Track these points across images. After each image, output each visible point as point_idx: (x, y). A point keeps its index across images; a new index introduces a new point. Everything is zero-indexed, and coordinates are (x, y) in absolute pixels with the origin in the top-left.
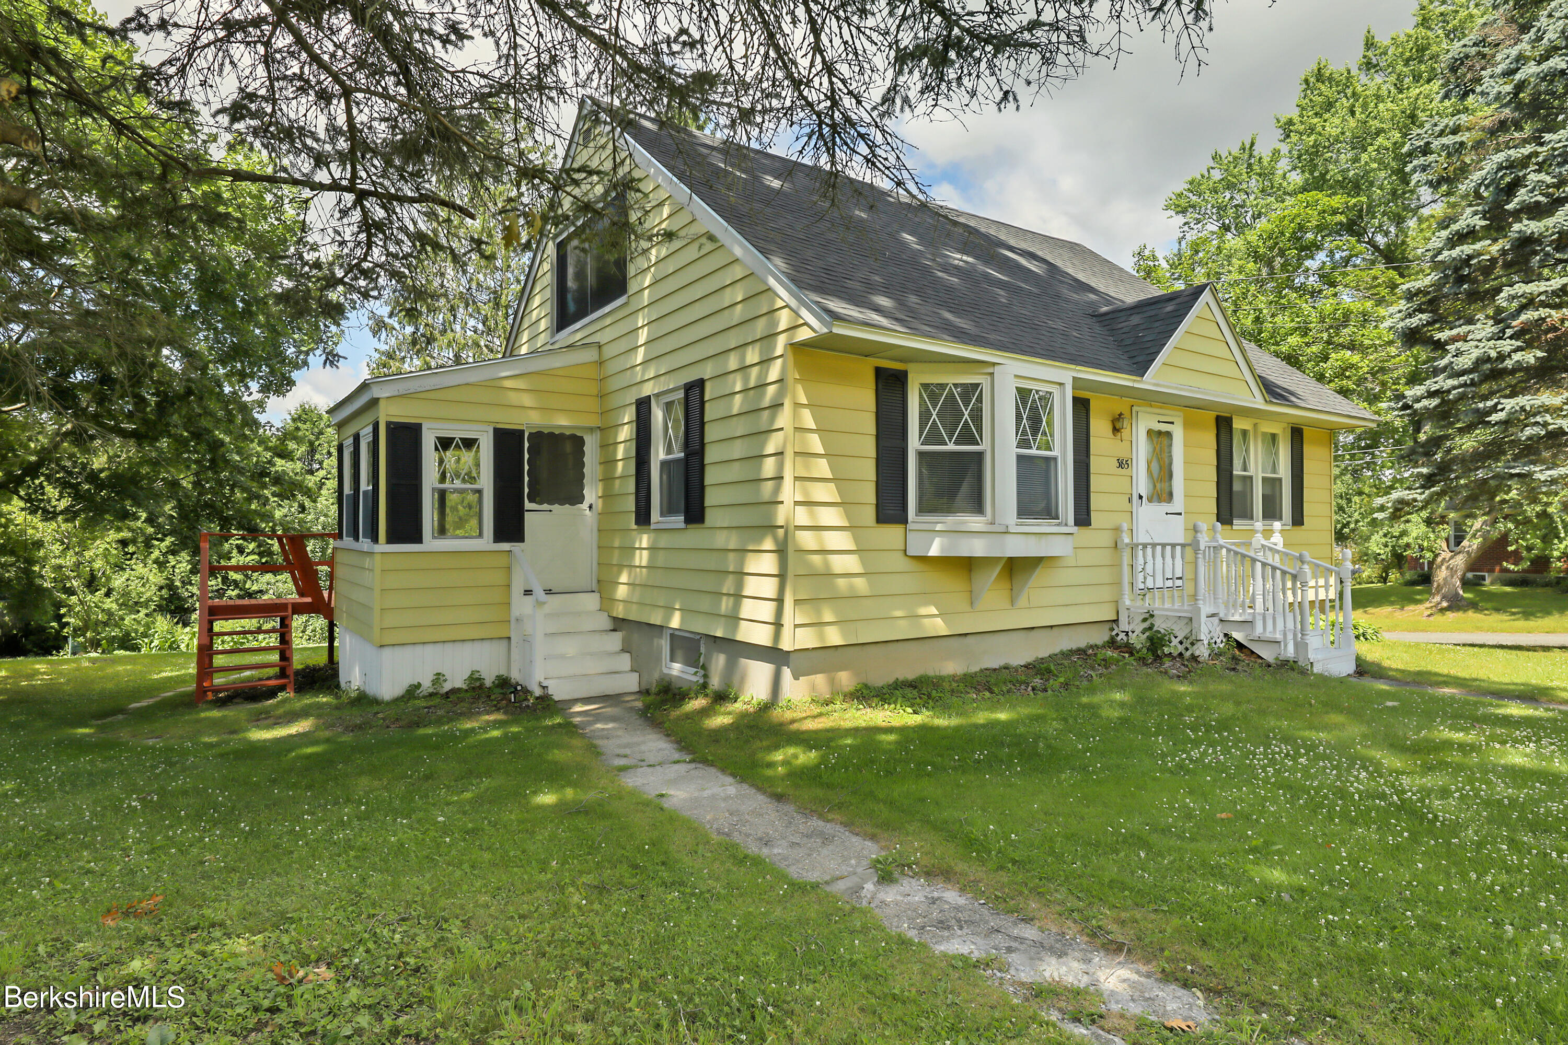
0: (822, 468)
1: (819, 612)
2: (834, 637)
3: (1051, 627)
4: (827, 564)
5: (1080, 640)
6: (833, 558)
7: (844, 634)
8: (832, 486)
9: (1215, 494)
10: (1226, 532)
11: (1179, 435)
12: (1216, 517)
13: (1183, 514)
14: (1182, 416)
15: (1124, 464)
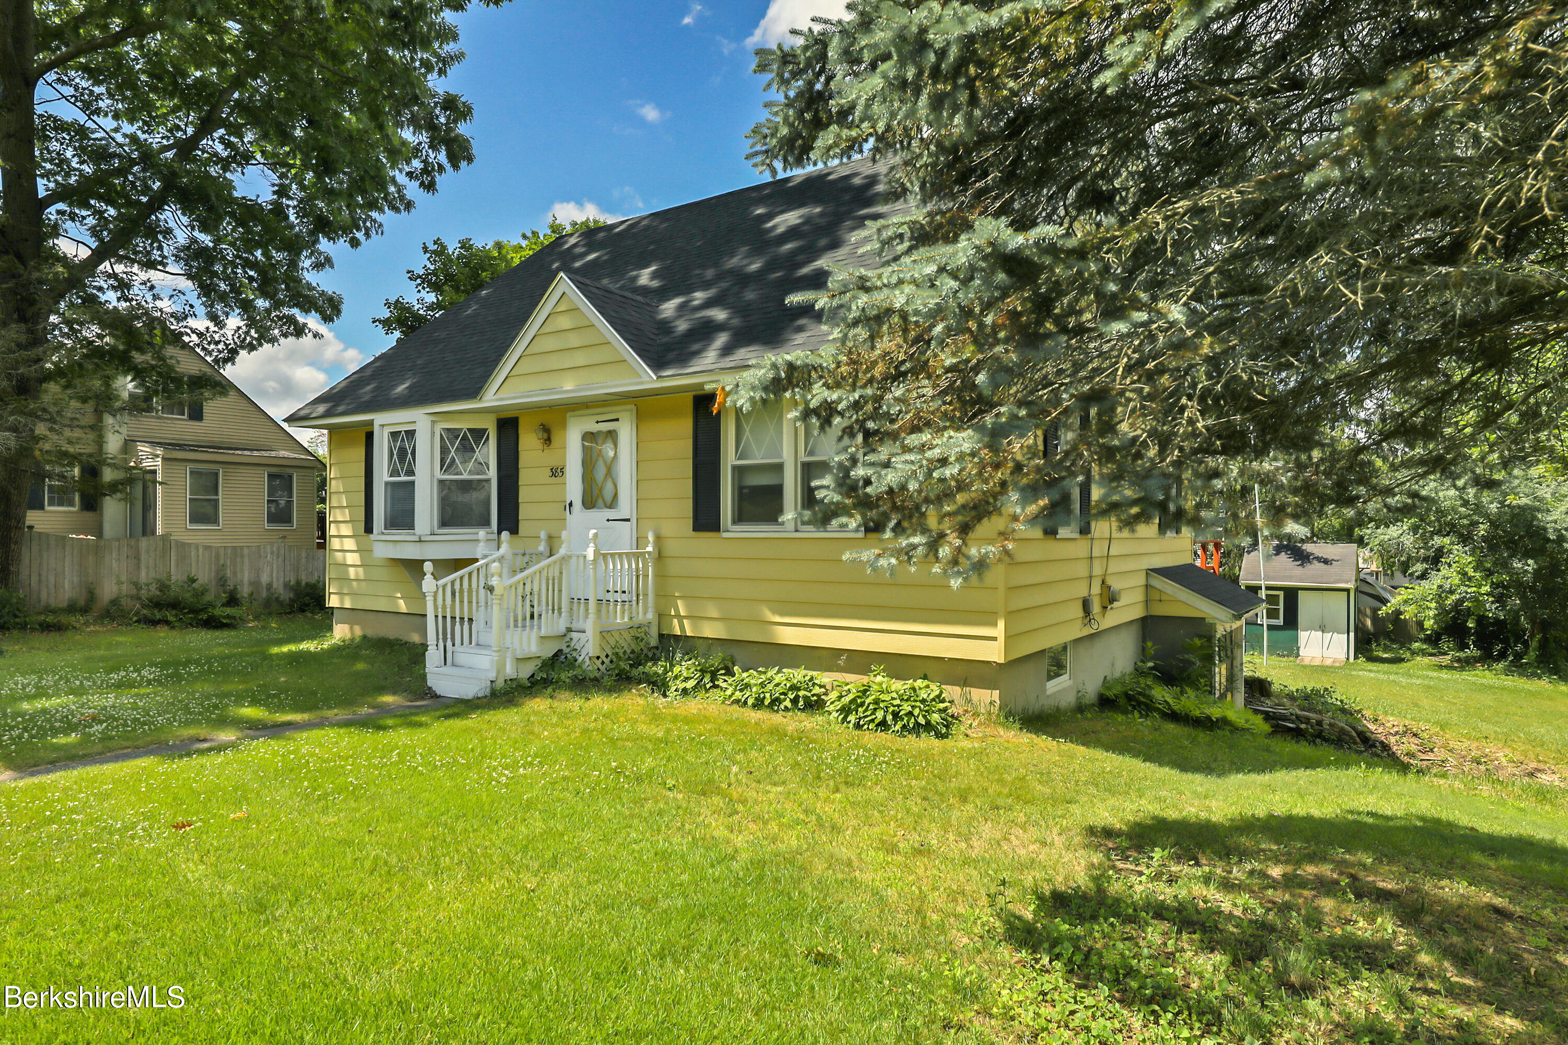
0: (343, 500)
1: (341, 587)
2: (347, 603)
4: (344, 558)
6: (347, 555)
7: (352, 602)
8: (347, 510)
9: (690, 493)
10: (706, 541)
11: (626, 432)
12: (690, 522)
13: (634, 521)
14: (634, 408)
15: (557, 472)
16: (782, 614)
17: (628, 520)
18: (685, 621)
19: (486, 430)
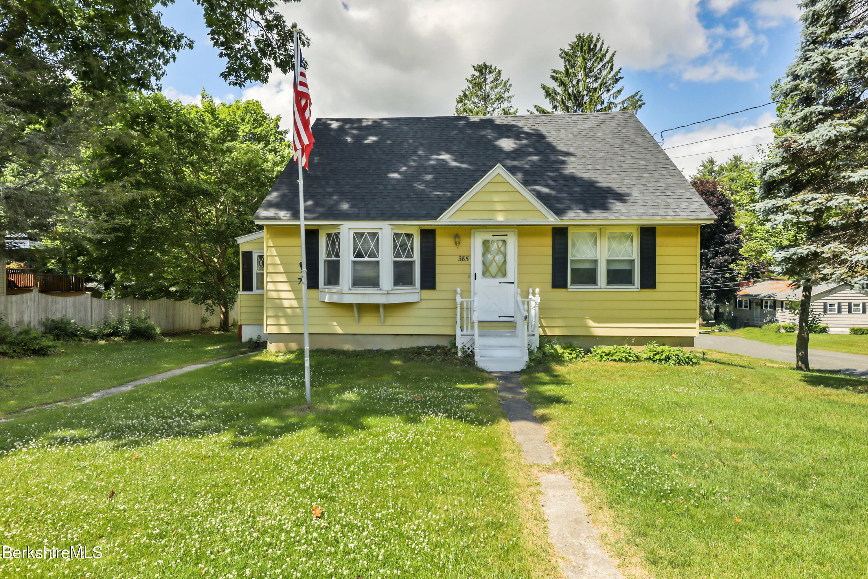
0: (281, 269)
1: (278, 320)
2: (286, 330)
3: (412, 335)
4: (282, 303)
5: (434, 342)
6: (284, 301)
7: (290, 329)
8: (284, 275)
9: (551, 271)
10: (560, 293)
11: (512, 241)
12: (551, 284)
13: (516, 283)
14: (517, 231)
15: (465, 259)
16: (599, 322)
17: (513, 283)
18: (546, 329)
19: (412, 235)
